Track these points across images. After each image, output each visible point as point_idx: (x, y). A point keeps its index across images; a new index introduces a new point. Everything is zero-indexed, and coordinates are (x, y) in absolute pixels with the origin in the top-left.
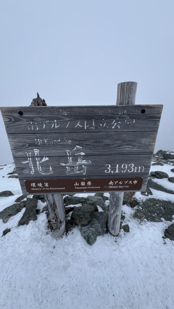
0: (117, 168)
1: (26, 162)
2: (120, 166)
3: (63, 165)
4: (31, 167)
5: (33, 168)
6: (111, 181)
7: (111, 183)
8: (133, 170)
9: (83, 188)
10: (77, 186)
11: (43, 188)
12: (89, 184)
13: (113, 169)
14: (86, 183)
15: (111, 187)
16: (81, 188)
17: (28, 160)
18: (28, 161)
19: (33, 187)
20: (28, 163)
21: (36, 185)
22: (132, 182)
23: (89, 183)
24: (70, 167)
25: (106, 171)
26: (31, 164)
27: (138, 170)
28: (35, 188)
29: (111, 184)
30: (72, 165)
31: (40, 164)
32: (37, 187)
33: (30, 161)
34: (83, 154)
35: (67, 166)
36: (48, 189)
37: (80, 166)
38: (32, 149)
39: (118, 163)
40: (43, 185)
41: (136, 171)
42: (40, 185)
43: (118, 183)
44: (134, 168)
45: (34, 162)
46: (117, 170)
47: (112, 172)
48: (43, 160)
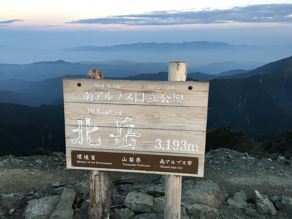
0: (168, 144)
1: (76, 130)
2: (171, 142)
5: (82, 137)
6: (162, 159)
7: (162, 161)
8: (186, 148)
9: (132, 165)
10: (125, 162)
11: (89, 161)
12: (138, 161)
13: (164, 146)
14: (135, 160)
15: (162, 167)
16: (129, 165)
17: (78, 128)
19: (78, 159)
20: (78, 132)
21: (83, 157)
22: (186, 163)
25: (156, 147)
26: (81, 133)
27: (191, 148)
28: (81, 160)
29: (162, 163)
32: (83, 159)
33: (80, 130)
34: (132, 126)
35: (116, 138)
36: (94, 163)
39: (168, 139)
40: (90, 158)
41: (189, 150)
42: (86, 157)
43: (170, 162)
44: (187, 146)
45: (84, 130)
46: (168, 146)
47: (163, 148)
48: (93, 130)
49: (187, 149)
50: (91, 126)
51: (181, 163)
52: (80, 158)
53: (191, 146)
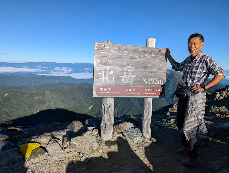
0: (149, 81)
1: (101, 73)
2: (150, 79)
3: (121, 77)
5: (103, 78)
7: (146, 90)
9: (131, 93)
10: (127, 92)
13: (147, 81)
14: (132, 90)
15: (146, 93)
16: (129, 93)
17: (102, 72)
19: (101, 91)
20: (102, 75)
21: (103, 89)
22: (157, 90)
23: (134, 90)
25: (143, 82)
27: (159, 82)
30: (126, 77)
31: (108, 75)
32: (104, 91)
34: (132, 71)
35: (123, 78)
36: (110, 93)
37: (130, 78)
38: (106, 66)
39: (149, 78)
40: (107, 90)
41: (158, 83)
43: (150, 90)
44: (158, 81)
45: (105, 74)
46: (149, 82)
47: (147, 83)
48: (110, 73)
50: (110, 71)
51: (155, 90)
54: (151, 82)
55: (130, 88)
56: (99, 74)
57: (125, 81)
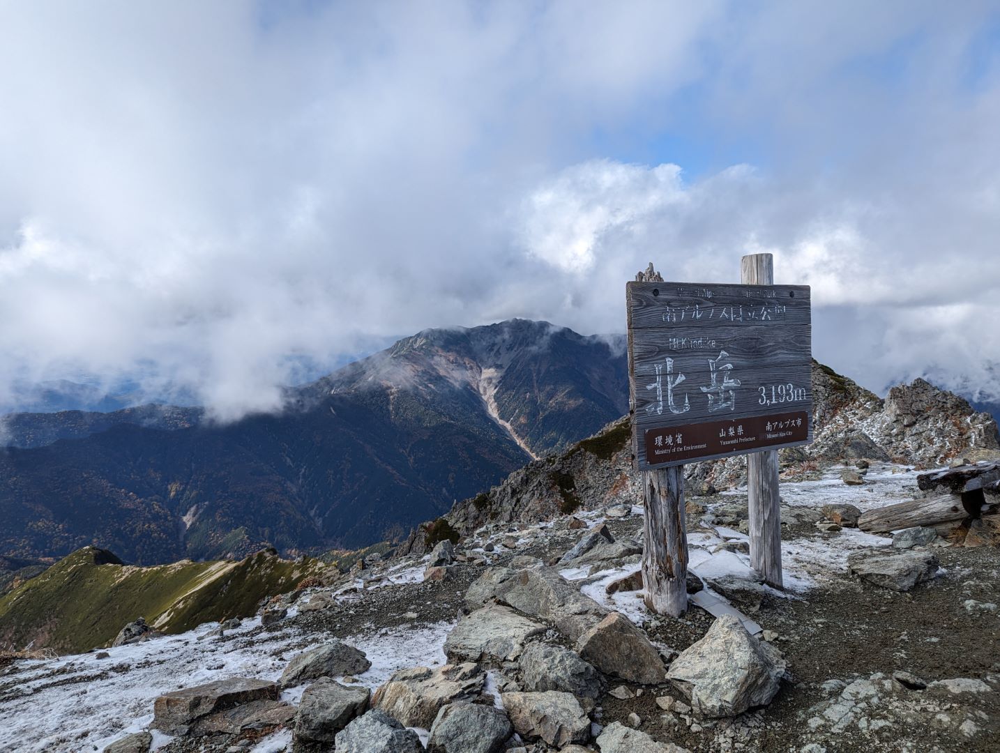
0: (773, 393)
1: (653, 386)
2: (776, 388)
3: (704, 389)
4: (659, 396)
5: (661, 399)
6: (769, 423)
7: (769, 427)
8: (792, 397)
9: (732, 442)
10: (724, 439)
11: (673, 447)
12: (740, 432)
13: (769, 397)
14: (736, 430)
15: (769, 436)
16: (729, 443)
17: (656, 381)
18: (656, 384)
19: (657, 448)
20: (655, 389)
21: (664, 441)
22: (795, 423)
23: (740, 429)
24: (712, 394)
25: (760, 401)
26: (659, 391)
28: (661, 448)
30: (717, 390)
31: (672, 391)
32: (665, 446)
33: (657, 385)
34: (730, 366)
35: (709, 393)
36: (681, 449)
37: (727, 391)
38: (664, 358)
39: (773, 383)
40: (674, 440)
41: (796, 399)
42: (669, 440)
43: (778, 425)
44: (794, 392)
45: (665, 384)
46: (774, 397)
47: (768, 401)
48: (678, 381)
49: (794, 399)
50: (675, 374)
51: (790, 423)
52: (660, 444)
53: (798, 393)
54: (778, 396)
55: (730, 424)
56: (649, 387)
57: (716, 402)
